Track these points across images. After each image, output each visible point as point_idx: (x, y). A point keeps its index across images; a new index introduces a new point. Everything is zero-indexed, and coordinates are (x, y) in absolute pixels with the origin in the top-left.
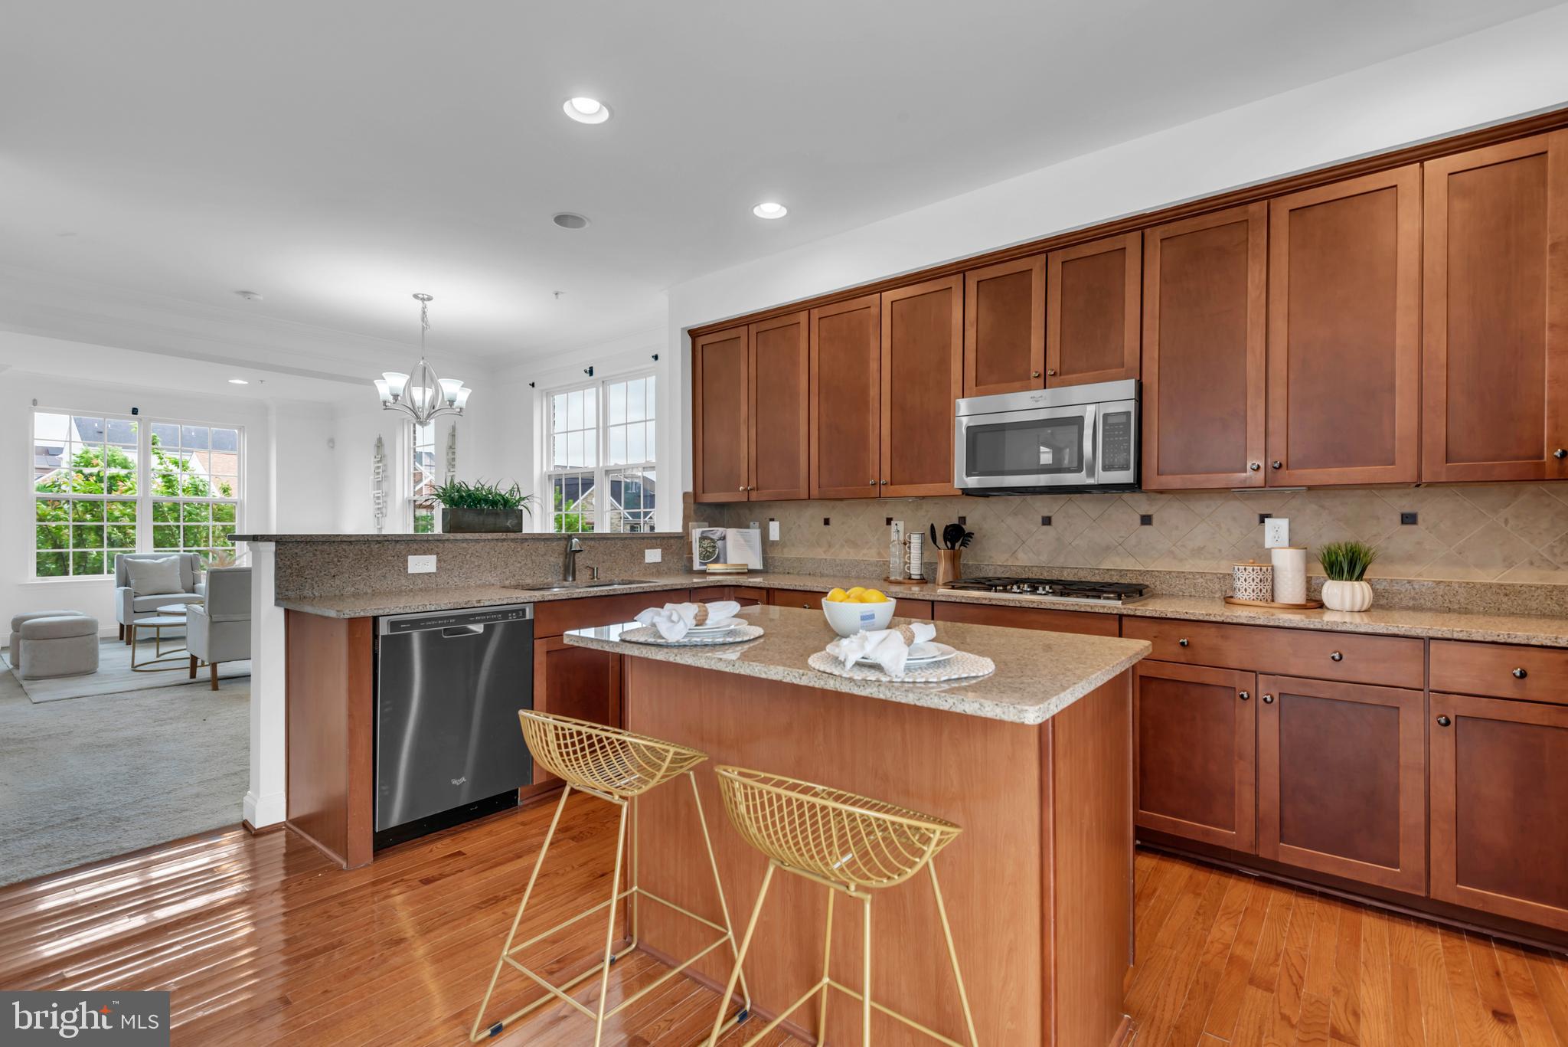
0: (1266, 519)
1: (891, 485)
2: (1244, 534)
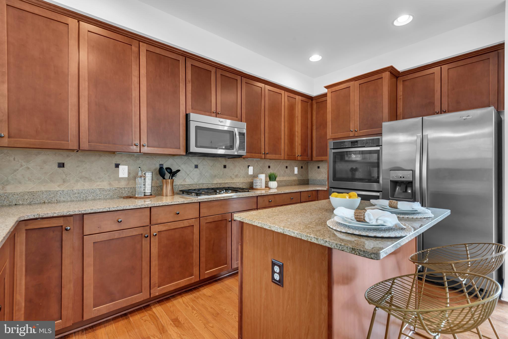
0: (249, 167)
1: (147, 147)
2: (245, 171)
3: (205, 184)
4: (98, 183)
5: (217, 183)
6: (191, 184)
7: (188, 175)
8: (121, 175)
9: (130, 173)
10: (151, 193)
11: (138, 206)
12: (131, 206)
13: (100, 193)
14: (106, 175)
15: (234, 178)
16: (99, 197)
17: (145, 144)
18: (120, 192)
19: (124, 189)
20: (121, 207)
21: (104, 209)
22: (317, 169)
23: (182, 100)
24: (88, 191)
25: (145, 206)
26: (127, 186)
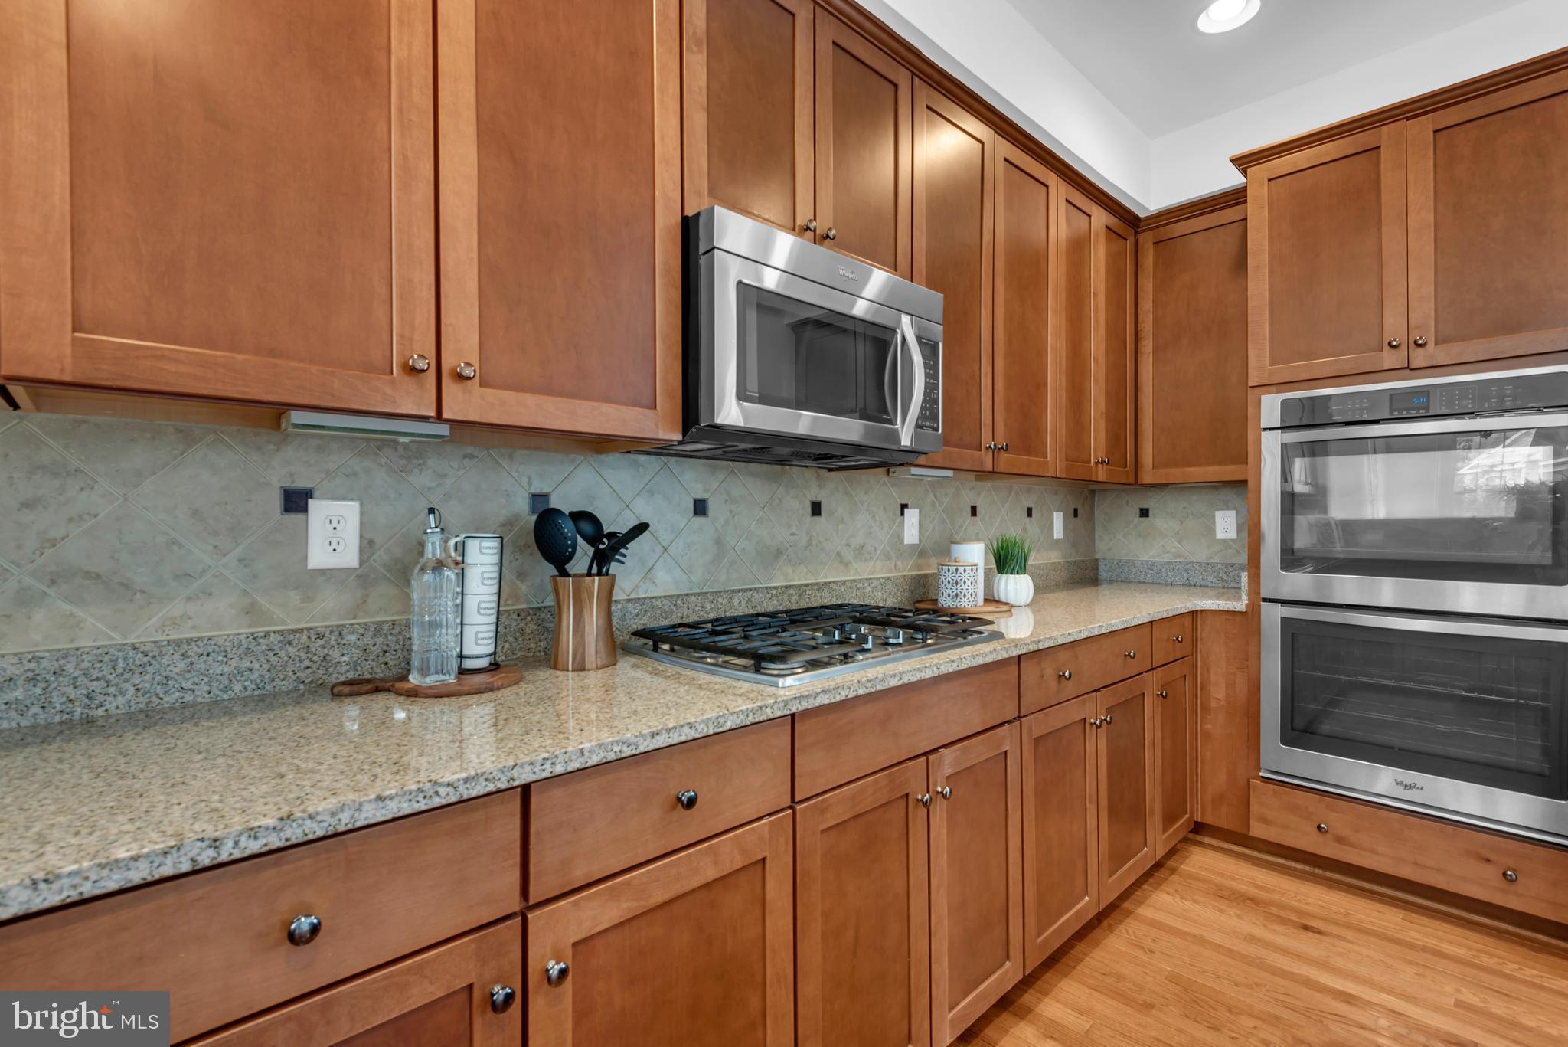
0: (906, 510)
1: (481, 385)
2: (890, 528)
3: (739, 591)
4: (176, 609)
5: (790, 586)
6: (678, 596)
7: (666, 550)
8: (319, 557)
9: (371, 542)
10: (495, 653)
11: (442, 791)
12: (391, 798)
13: (189, 672)
14: (224, 555)
15: (850, 562)
16: (177, 694)
17: (468, 364)
18: (315, 658)
19: (340, 634)
20: (311, 817)
21: (169, 861)
22: (1137, 519)
23: (662, 139)
24: (106, 658)
25: (491, 787)
26: (355, 618)
